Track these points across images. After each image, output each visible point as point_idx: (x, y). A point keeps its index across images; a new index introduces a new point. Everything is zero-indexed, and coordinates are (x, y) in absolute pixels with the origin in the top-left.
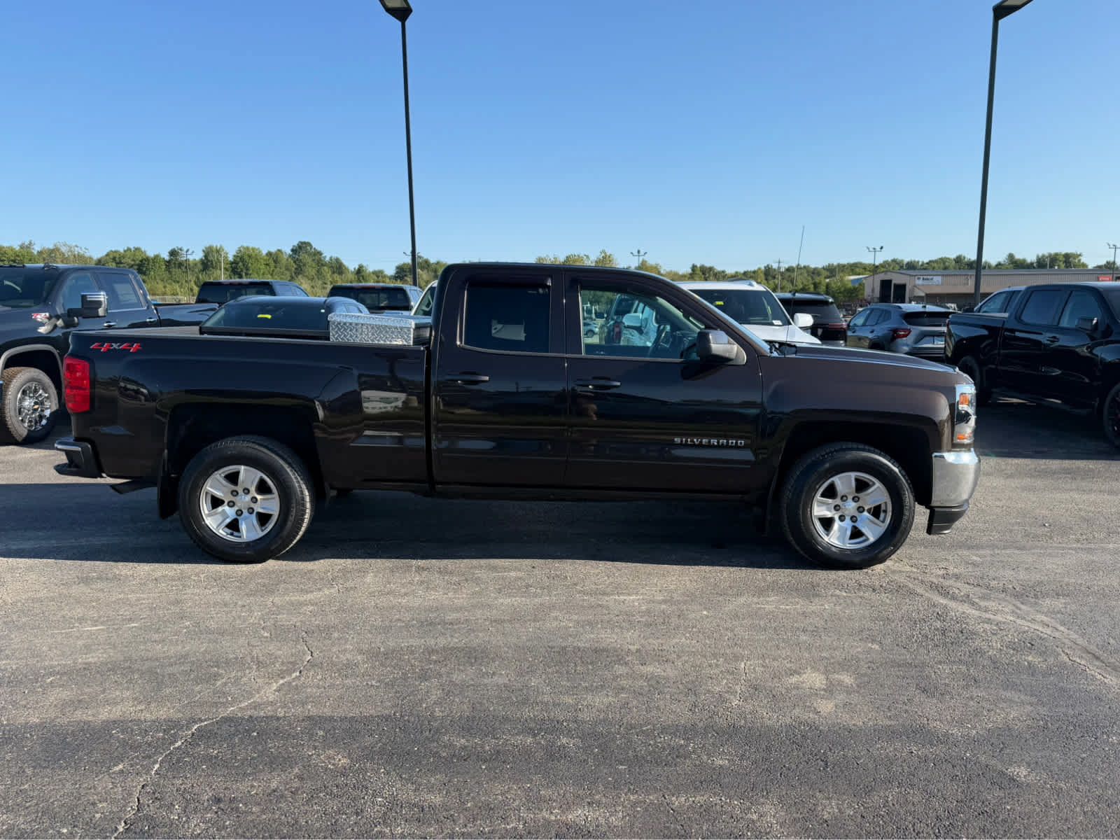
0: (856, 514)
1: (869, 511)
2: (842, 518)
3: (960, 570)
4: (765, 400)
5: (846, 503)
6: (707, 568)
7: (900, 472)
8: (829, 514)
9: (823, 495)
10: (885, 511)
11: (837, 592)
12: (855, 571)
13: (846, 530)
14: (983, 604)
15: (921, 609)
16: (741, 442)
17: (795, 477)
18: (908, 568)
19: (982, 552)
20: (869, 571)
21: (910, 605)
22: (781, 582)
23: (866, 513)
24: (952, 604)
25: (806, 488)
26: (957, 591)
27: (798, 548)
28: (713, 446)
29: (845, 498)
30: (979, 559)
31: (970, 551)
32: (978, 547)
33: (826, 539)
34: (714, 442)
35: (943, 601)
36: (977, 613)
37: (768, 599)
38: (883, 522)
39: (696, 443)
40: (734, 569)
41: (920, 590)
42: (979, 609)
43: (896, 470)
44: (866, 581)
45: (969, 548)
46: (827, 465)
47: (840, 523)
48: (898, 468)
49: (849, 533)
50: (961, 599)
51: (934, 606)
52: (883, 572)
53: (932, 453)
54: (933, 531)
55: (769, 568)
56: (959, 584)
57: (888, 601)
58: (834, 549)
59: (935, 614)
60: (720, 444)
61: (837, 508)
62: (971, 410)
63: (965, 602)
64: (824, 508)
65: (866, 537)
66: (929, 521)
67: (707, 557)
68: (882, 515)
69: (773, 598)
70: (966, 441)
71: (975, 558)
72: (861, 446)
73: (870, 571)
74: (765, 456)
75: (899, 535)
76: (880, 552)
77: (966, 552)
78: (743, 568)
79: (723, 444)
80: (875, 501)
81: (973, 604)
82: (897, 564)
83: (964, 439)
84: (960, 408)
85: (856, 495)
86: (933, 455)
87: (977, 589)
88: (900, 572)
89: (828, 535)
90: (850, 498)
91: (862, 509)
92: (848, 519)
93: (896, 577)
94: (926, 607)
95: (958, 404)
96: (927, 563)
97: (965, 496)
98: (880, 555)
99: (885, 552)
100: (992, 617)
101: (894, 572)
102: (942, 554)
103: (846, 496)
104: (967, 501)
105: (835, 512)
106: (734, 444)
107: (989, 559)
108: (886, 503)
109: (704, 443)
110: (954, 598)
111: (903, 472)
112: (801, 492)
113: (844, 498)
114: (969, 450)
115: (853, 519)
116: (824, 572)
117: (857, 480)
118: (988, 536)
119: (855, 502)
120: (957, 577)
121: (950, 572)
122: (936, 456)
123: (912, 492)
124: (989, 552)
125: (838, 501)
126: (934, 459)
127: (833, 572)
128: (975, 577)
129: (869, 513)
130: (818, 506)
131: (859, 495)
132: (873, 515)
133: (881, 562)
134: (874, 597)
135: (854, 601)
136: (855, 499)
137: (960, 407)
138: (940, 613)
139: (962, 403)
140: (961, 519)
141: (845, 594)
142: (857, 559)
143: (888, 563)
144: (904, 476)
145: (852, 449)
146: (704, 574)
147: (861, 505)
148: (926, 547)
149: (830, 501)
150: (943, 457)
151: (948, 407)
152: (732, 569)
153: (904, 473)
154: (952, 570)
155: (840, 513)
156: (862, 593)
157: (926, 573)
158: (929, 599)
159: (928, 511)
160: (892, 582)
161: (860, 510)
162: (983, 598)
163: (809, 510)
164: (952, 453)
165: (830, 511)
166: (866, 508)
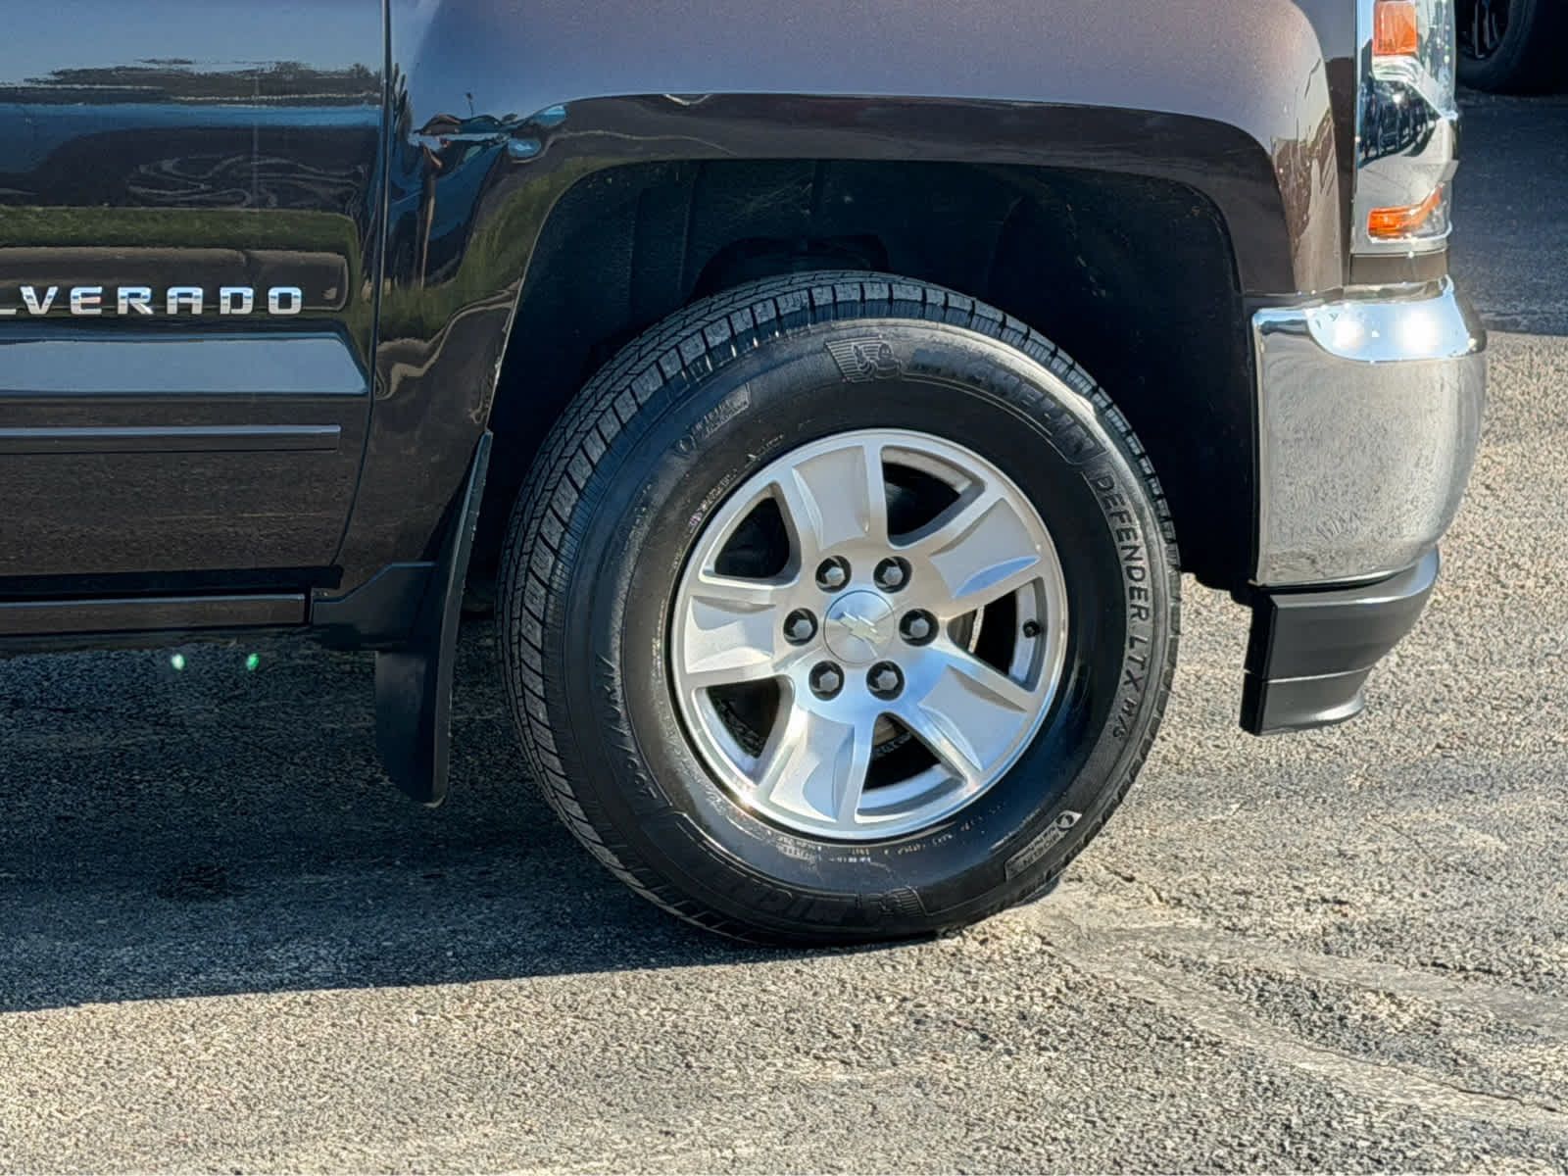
0: (900, 652)
1: (960, 633)
2: (826, 679)
3: (1405, 903)
4: (405, 61)
5: (846, 600)
6: (130, 1012)
7: (1100, 413)
8: (757, 665)
9: (730, 564)
10: (1037, 629)
11: (806, 1068)
12: (900, 953)
13: (849, 741)
14: (1498, 1058)
15: (1210, 1111)
16: (287, 298)
17: (582, 473)
18: (1160, 916)
19: (1510, 806)
20: (967, 943)
21: (1154, 1099)
22: (519, 1048)
23: (942, 644)
24: (1357, 1075)
25: (638, 535)
26: (1384, 1010)
27: (608, 857)
28: (132, 325)
29: (837, 572)
30: (1493, 841)
31: (1456, 805)
32: (1496, 782)
33: (748, 794)
34: (135, 298)
35: (1316, 1063)
36: (1463, 1106)
37: (446, 1143)
38: (1029, 684)
39: (34, 309)
40: (278, 1000)
41: (1206, 1021)
42: (1482, 1085)
43: (1082, 407)
44: (950, 999)
45: (1453, 789)
46: (741, 399)
47: (824, 707)
48: (1089, 397)
49: (862, 755)
50: (1399, 1045)
51: (1273, 1091)
52: (1037, 944)
53: (1253, 311)
54: (1268, 716)
55: (462, 979)
56: (1394, 975)
57: (1052, 1090)
58: (789, 847)
59: (1274, 1133)
60: (172, 309)
61: (798, 626)
62: (1435, 88)
63: (1417, 1058)
64: (733, 630)
65: (951, 768)
66: (1249, 663)
67: (125, 954)
68: (1024, 646)
69: (474, 1137)
70: (1415, 245)
71: (1479, 839)
72: (908, 290)
73: (972, 946)
74: (416, 372)
75: (1106, 747)
76: (1019, 842)
77: (1437, 816)
78: (323, 993)
79: (185, 309)
80: (982, 581)
81: (1455, 1063)
82: (1106, 899)
83: (1403, 231)
84: (1377, 74)
85: (895, 550)
86: (1258, 322)
87: (1477, 989)
88: (1121, 934)
89: (755, 775)
90: (863, 569)
91: (922, 624)
92: (855, 682)
93: (1098, 966)
94: (1233, 1102)
95: (1367, 53)
96: (1250, 881)
97: (1416, 529)
98: (1023, 857)
99: (1041, 843)
100: (1538, 1118)
101: (1086, 940)
102: (1324, 832)
103: (845, 564)
104: (1427, 549)
105: (791, 649)
106: (247, 308)
107: (1540, 836)
108: (1038, 583)
109: (76, 309)
110: (1367, 1044)
111: (1116, 416)
112: (614, 549)
113: (832, 571)
114: (1434, 290)
115: (883, 679)
116: (743, 970)
117: (892, 472)
118: (1543, 724)
119: (894, 589)
120: (1386, 938)
121: (1358, 917)
122: (1269, 329)
123: (1162, 519)
124: (1541, 803)
125: (802, 591)
126: (1260, 343)
127: (789, 967)
128: (1472, 933)
129: (963, 644)
130: (704, 624)
131: (910, 551)
132: (981, 653)
133: (1026, 896)
134: (987, 1072)
135: (885, 1104)
136: (892, 574)
137: (1382, 67)
138: (1295, 1120)
139: (1388, 49)
140: (1406, 646)
141: (838, 1075)
142: (905, 890)
143: (1065, 896)
144: (1119, 439)
145: (864, 308)
146: (103, 1046)
147: (917, 607)
148: (1249, 803)
149: (762, 591)
150: (1301, 330)
151: (1322, 70)
152: (257, 1004)
153: (1121, 423)
154: (1368, 905)
155: (814, 656)
156: (925, 1059)
157: (1243, 932)
158: (1247, 1061)
159: (1246, 614)
160: (1074, 989)
161: (916, 626)
162: (1501, 1032)
163: (658, 644)
164: (1348, 305)
165: (769, 649)
166: (944, 619)
